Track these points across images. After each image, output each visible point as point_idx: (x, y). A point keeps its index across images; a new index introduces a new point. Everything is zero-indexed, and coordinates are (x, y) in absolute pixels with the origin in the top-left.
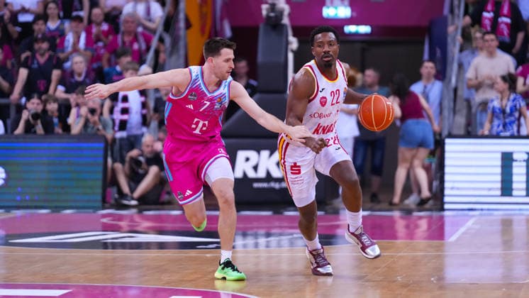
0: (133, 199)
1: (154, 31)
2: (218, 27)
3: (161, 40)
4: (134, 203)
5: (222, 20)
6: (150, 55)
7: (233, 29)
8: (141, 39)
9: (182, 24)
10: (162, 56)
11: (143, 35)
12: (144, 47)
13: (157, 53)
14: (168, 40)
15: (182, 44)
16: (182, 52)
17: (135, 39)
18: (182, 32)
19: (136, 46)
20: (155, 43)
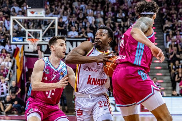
0: (4, 112)
1: (8, 70)
2: (24, 68)
3: (11, 71)
4: (5, 113)
5: (25, 67)
6: (8, 76)
7: (28, 69)
8: (6, 71)
9: (16, 68)
10: (11, 76)
11: (6, 70)
12: (6, 73)
13: (10, 75)
14: (12, 71)
15: (15, 72)
16: (16, 75)
17: (4, 71)
18: (16, 70)
19: (4, 73)
20: (9, 72)
